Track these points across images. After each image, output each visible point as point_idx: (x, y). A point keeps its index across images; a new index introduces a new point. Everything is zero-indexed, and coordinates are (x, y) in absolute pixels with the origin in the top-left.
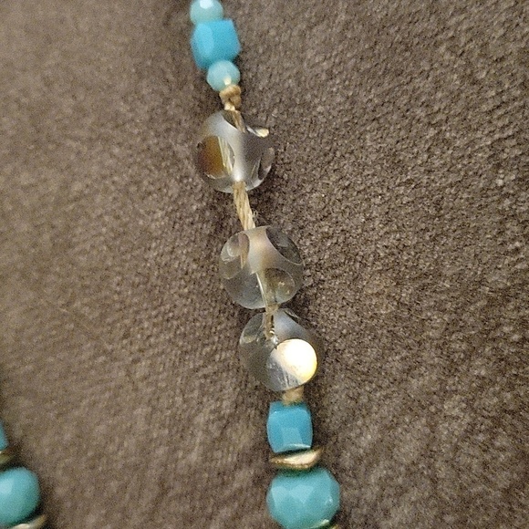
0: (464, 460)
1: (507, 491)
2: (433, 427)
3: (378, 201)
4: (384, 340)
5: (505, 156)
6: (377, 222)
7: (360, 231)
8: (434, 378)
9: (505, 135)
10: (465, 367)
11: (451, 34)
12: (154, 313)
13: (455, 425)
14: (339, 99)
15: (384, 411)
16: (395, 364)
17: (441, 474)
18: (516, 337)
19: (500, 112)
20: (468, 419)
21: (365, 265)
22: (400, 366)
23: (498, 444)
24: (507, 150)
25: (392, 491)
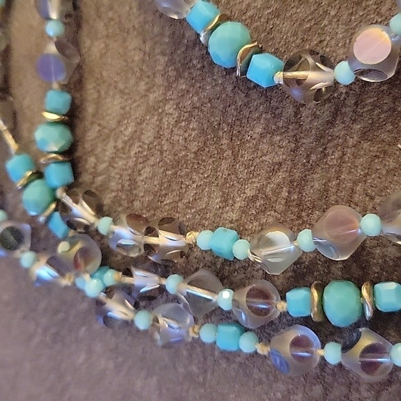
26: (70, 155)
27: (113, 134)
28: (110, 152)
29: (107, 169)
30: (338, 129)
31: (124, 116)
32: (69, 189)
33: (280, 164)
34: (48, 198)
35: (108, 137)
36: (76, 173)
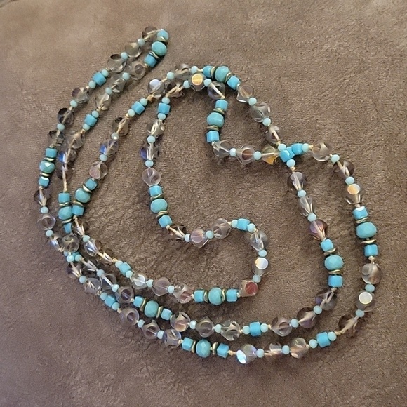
1: (131, 232)
2: (125, 213)
4: (125, 192)
8: (130, 204)
13: (128, 215)
16: (124, 197)
20: (131, 215)
26: (86, 206)
27: (105, 207)
28: (101, 212)
29: (97, 217)
30: (179, 253)
31: (112, 203)
32: (79, 217)
33: (156, 253)
34: (70, 216)
35: (103, 207)
36: (84, 212)
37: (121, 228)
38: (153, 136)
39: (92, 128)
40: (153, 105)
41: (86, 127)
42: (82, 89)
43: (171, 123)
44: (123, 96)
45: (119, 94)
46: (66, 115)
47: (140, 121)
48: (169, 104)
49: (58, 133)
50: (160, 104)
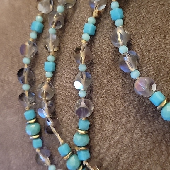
0: (140, 143)
1: (149, 151)
2: (132, 136)
3: (120, 82)
4: (121, 115)
5: (150, 73)
6: (120, 87)
7: (116, 89)
8: (133, 124)
9: (150, 69)
10: (140, 122)
11: (138, 44)
12: (67, 106)
13: (137, 135)
14: (111, 58)
15: (121, 132)
16: (124, 120)
17: (134, 147)
18: (152, 115)
19: (149, 63)
20: (140, 134)
21: (117, 97)
22: (125, 121)
23: (147, 140)
24: (150, 72)
25: (122, 150)
26: (89, 147)
27: (108, 138)
28: (107, 145)
29: (105, 152)
31: (114, 132)
32: (88, 161)
34: (79, 164)
35: (106, 140)
36: (91, 153)
37: (136, 151)
38: (123, 44)
39: (54, 73)
40: (102, 19)
41: (49, 75)
42: (27, 44)
43: (131, 24)
44: (66, 30)
45: (63, 30)
46: (25, 75)
47: (98, 40)
48: (119, 7)
49: (27, 94)
50: (111, 12)
